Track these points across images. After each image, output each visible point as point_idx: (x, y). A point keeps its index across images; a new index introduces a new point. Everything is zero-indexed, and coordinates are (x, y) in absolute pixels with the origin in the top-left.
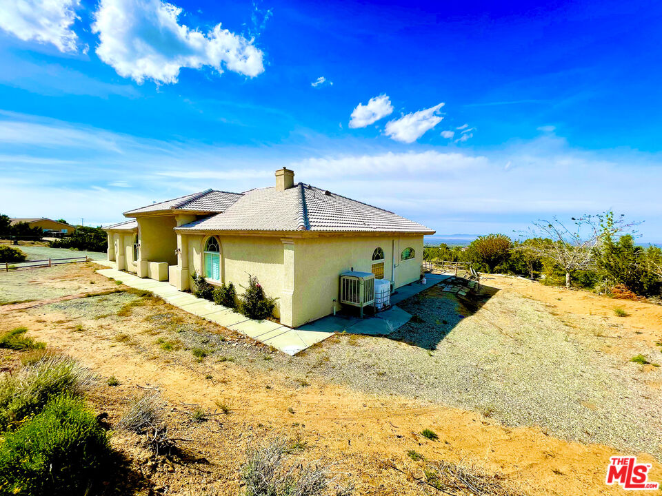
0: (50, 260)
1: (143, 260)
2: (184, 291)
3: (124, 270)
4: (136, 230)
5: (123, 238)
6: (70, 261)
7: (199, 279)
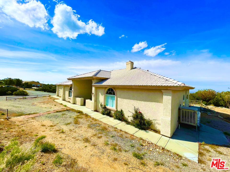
0: (37, 95)
1: (74, 97)
2: (95, 111)
3: (64, 100)
4: (71, 85)
5: (64, 88)
6: (43, 96)
7: (103, 106)
